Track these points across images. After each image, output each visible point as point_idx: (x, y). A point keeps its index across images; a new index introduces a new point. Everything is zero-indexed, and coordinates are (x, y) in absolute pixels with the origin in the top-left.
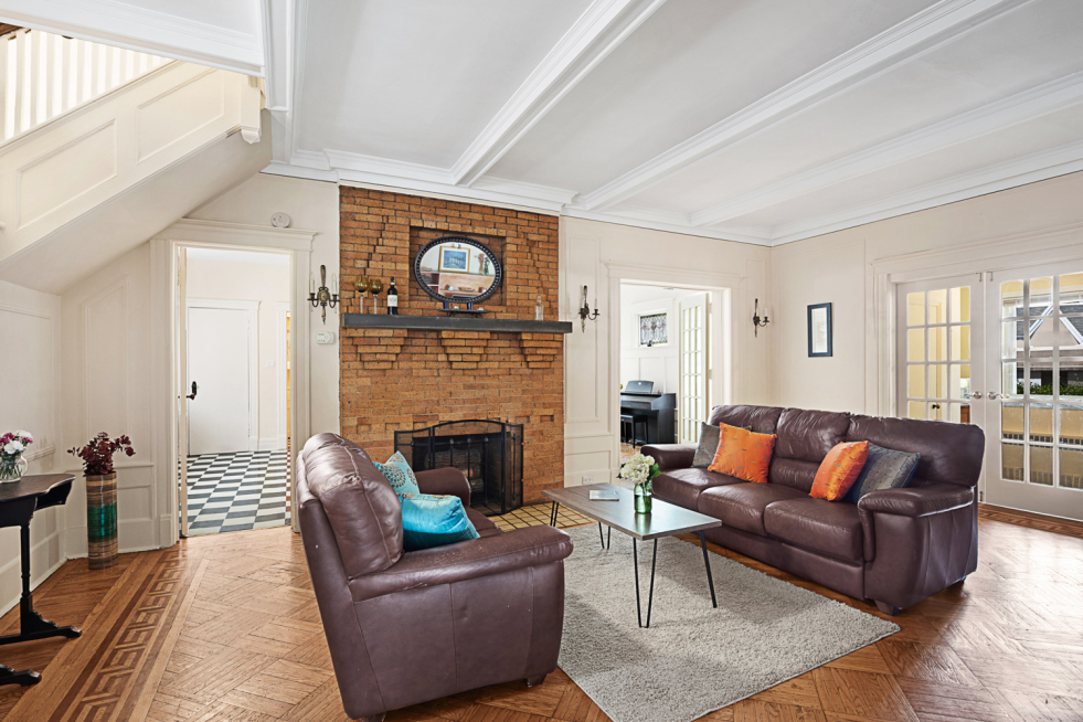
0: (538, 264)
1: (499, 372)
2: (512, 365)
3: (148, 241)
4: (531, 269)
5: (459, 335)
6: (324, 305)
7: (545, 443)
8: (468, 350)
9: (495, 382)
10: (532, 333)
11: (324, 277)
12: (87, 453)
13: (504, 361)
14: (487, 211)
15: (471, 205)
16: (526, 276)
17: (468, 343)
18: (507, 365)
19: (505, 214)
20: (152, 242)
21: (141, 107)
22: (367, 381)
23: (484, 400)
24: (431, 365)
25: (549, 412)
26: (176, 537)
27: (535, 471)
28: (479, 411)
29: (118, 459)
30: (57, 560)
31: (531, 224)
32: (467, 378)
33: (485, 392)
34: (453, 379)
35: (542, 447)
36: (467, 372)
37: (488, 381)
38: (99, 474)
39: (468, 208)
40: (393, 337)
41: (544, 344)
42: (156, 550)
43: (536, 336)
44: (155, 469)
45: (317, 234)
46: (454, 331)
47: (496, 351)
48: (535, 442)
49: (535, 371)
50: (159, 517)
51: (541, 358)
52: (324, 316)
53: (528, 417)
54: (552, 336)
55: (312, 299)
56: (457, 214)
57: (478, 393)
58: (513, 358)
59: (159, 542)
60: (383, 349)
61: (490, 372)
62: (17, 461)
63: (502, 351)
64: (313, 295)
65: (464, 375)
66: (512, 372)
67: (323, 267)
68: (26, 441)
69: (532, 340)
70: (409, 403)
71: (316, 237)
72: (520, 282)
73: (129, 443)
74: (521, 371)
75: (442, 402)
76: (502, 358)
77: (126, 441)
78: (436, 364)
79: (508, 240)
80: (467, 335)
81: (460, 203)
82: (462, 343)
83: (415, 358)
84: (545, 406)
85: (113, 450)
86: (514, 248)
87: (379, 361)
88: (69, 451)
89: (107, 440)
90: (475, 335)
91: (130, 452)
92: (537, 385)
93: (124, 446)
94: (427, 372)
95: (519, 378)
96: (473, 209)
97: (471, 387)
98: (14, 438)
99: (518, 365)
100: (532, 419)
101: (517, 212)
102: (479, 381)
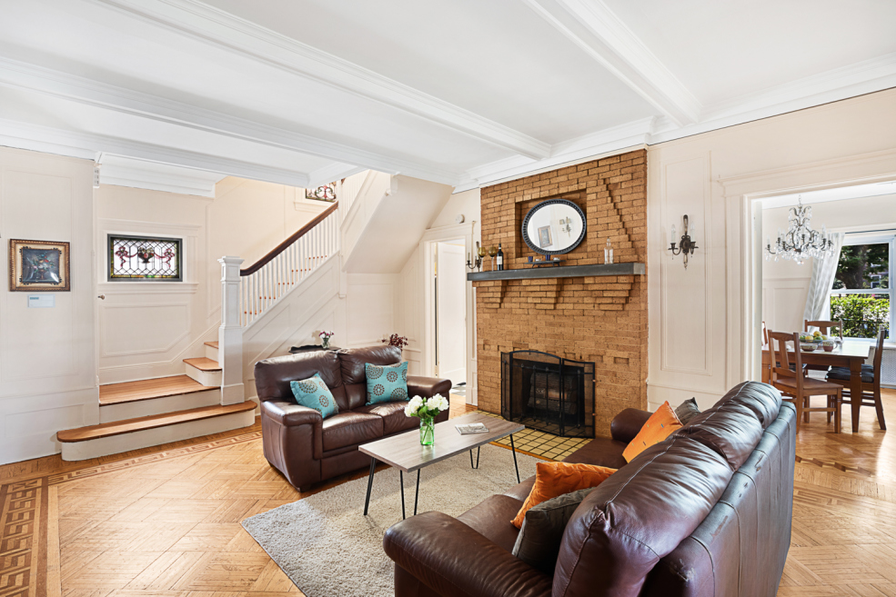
0: (620, 206)
1: (574, 312)
2: (585, 307)
4: (611, 213)
5: (534, 282)
7: (619, 385)
8: (543, 294)
9: (570, 322)
10: (594, 277)
13: (578, 303)
14: (570, 170)
15: (557, 170)
16: (607, 220)
17: (542, 288)
18: (581, 307)
19: (586, 167)
20: (419, 244)
22: (487, 316)
23: (561, 336)
24: (523, 305)
25: (624, 355)
27: (607, 410)
28: (558, 345)
31: (613, 167)
32: (548, 317)
33: (562, 329)
34: (539, 318)
35: (616, 388)
36: (548, 312)
37: (564, 320)
39: (555, 174)
40: (494, 286)
41: (609, 287)
43: (598, 280)
44: (421, 354)
46: (531, 279)
47: (570, 294)
48: (608, 382)
49: (607, 313)
51: (609, 301)
53: (602, 356)
54: (615, 278)
55: (469, 264)
56: (548, 182)
57: (558, 330)
58: (586, 300)
60: (491, 295)
61: (566, 313)
63: (576, 294)
64: (468, 262)
65: (546, 314)
66: (586, 313)
67: (478, 243)
69: (595, 283)
70: (511, 333)
72: (599, 228)
74: (594, 313)
75: (530, 335)
76: (576, 300)
78: (526, 305)
79: (588, 191)
80: (539, 282)
81: (550, 172)
82: (538, 289)
83: (514, 300)
84: (618, 348)
86: (594, 196)
87: (493, 303)
90: (545, 282)
92: (610, 327)
94: (520, 311)
95: (592, 319)
96: (560, 173)
97: (551, 324)
99: (591, 307)
100: (605, 359)
101: (598, 161)
102: (557, 320)
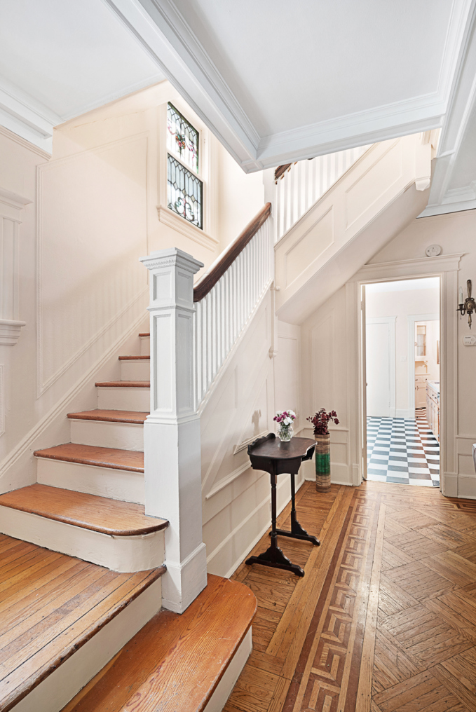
3: (344, 285)
6: (470, 313)
11: (470, 289)
12: (315, 421)
20: (347, 285)
21: (347, 191)
26: (361, 480)
29: (331, 425)
30: (301, 480)
38: (321, 434)
42: (350, 486)
44: (349, 433)
45: (464, 255)
50: (352, 466)
52: (470, 322)
55: (461, 309)
59: (351, 481)
62: (289, 428)
64: (461, 305)
67: (469, 282)
68: (293, 418)
71: (462, 258)
73: (336, 416)
77: (334, 414)
85: (328, 420)
88: (307, 419)
89: (325, 413)
91: (337, 422)
93: (334, 418)
98: (288, 415)
